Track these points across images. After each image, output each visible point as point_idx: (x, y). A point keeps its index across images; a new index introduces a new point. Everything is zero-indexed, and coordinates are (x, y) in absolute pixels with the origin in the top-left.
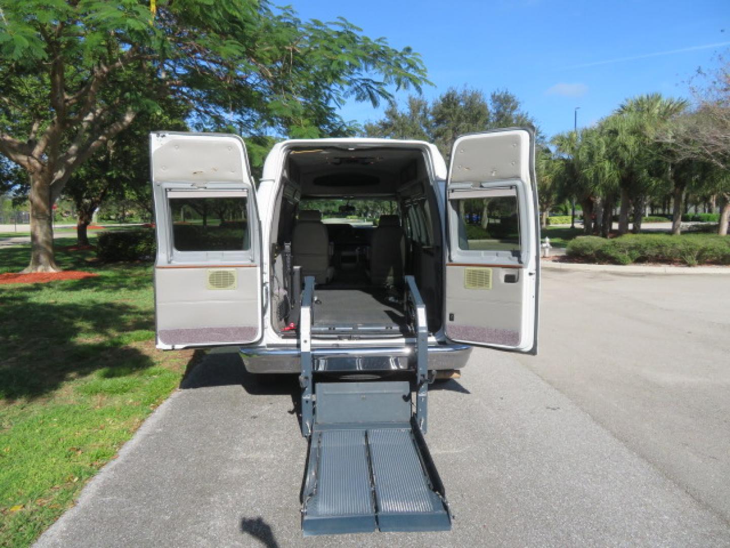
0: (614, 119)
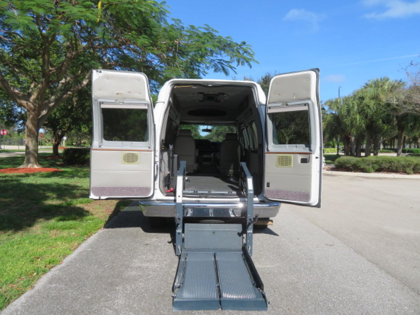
0: (362, 91)
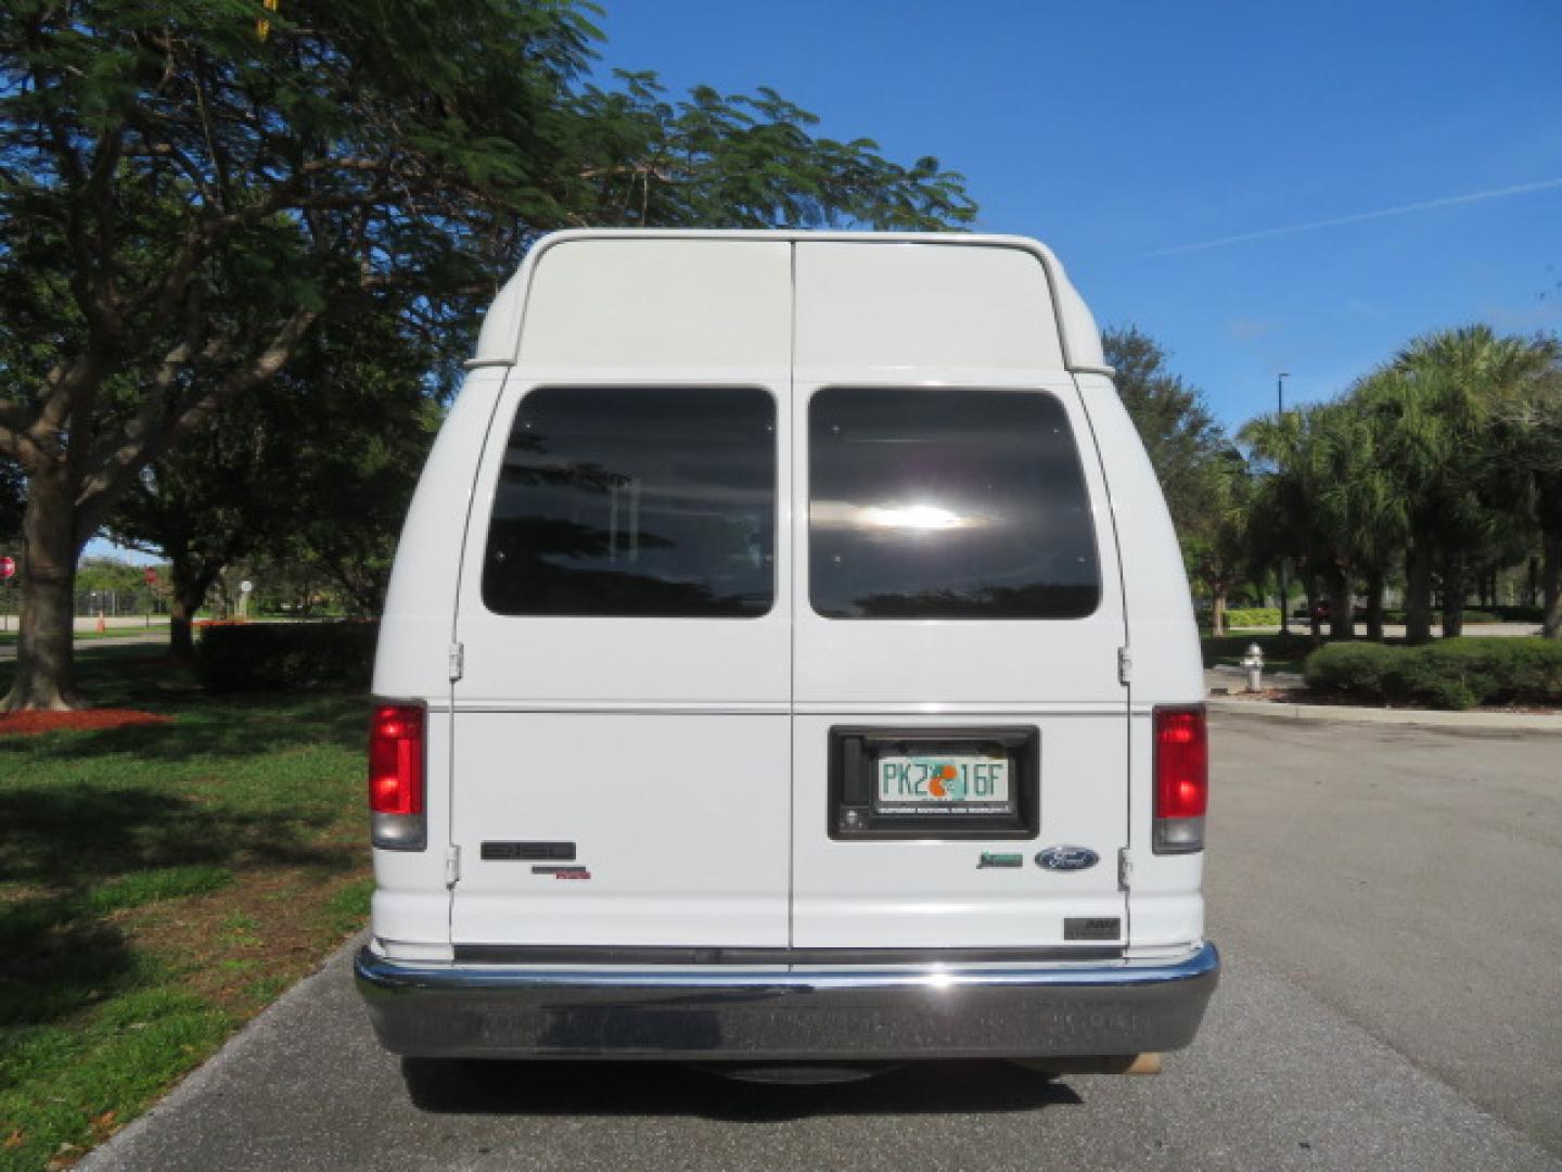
0: (1388, 381)
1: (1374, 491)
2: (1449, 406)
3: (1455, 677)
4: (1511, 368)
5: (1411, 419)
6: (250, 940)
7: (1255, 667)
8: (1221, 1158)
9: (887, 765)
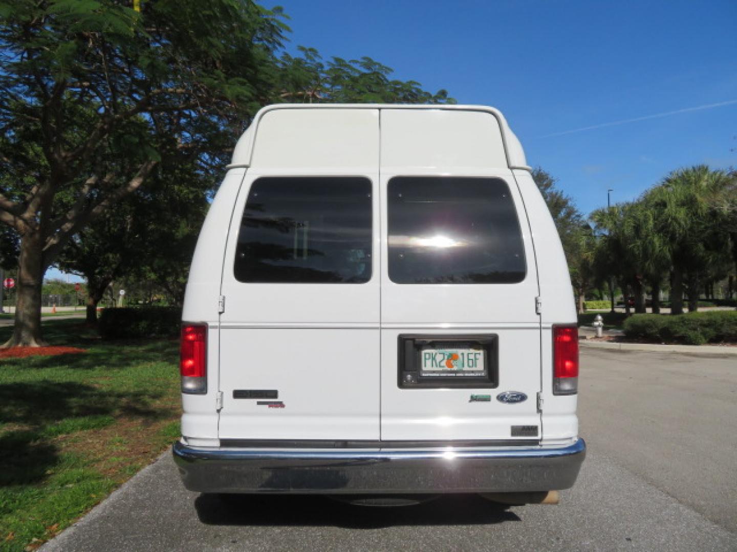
1: (653, 242)
2: (689, 203)
3: (695, 329)
4: (718, 185)
5: (671, 209)
6: (123, 448)
7: (599, 326)
8: (588, 545)
9: (425, 354)
